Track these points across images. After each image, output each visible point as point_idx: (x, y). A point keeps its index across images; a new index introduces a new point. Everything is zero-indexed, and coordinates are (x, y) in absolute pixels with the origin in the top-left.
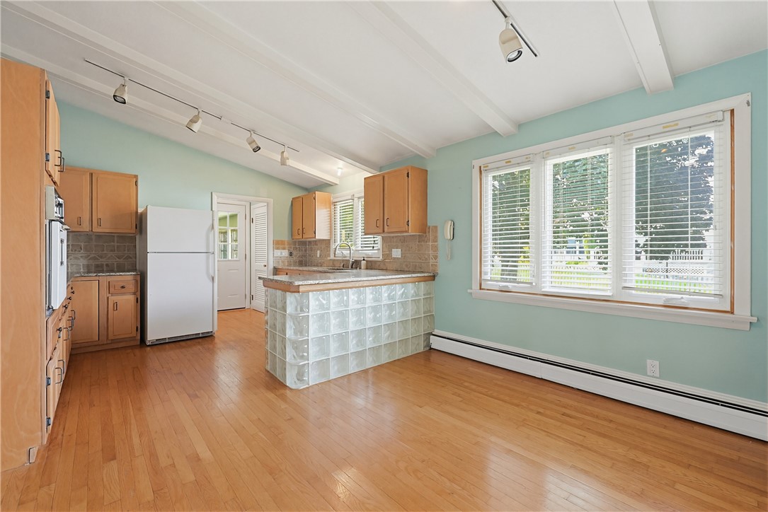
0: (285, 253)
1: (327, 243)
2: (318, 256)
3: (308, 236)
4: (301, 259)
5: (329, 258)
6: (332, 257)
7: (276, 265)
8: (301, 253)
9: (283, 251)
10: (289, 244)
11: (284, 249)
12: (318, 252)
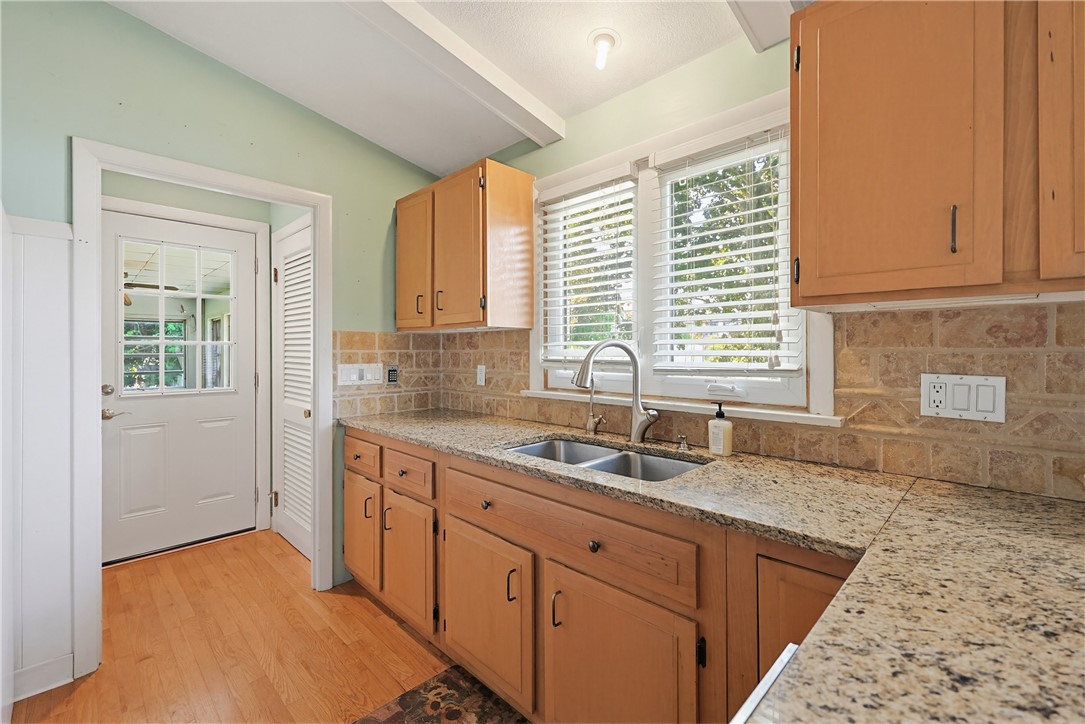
0: (375, 373)
1: (519, 338)
2: (481, 381)
3: (450, 320)
4: (421, 390)
5: (524, 393)
6: (536, 389)
7: (345, 416)
8: (422, 373)
9: (365, 366)
10: (385, 344)
11: (370, 360)
12: (481, 370)
